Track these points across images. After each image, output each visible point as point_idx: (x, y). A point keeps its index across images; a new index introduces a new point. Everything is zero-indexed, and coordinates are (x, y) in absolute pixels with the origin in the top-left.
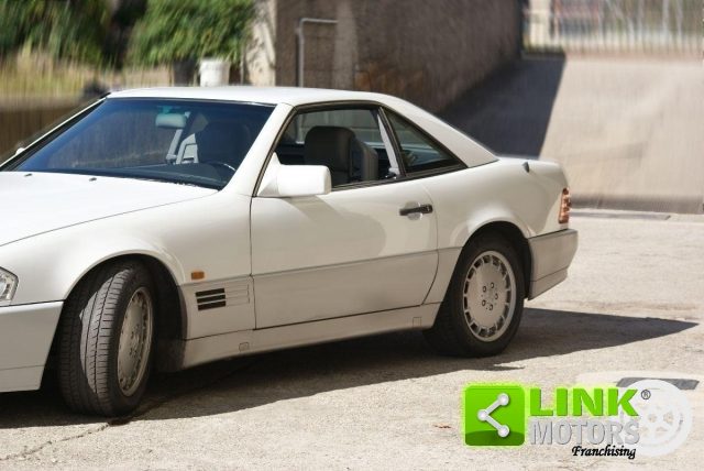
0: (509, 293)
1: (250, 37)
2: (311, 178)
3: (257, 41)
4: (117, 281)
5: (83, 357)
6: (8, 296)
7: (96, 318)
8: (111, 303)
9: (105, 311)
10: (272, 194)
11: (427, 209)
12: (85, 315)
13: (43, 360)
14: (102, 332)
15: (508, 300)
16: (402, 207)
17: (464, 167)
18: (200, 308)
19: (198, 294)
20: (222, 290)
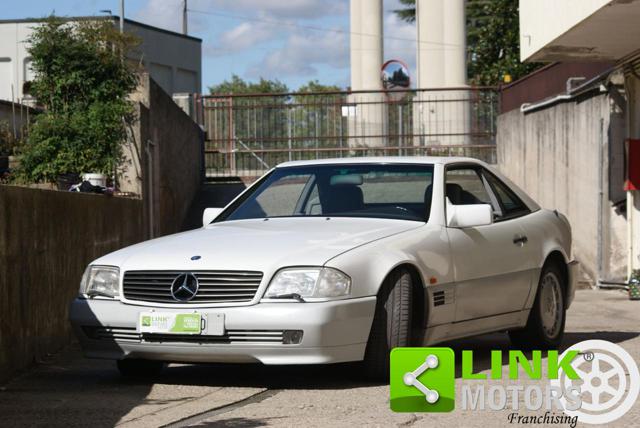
0: (557, 304)
1: (120, 155)
2: (477, 214)
3: (125, 158)
4: (404, 281)
5: (389, 337)
6: (347, 292)
7: (396, 308)
8: (405, 297)
9: (403, 302)
10: (455, 225)
11: (524, 239)
12: (388, 305)
13: (366, 339)
14: (402, 318)
15: (558, 309)
16: (513, 238)
17: (530, 212)
18: (436, 304)
19: (435, 294)
20: (443, 292)
